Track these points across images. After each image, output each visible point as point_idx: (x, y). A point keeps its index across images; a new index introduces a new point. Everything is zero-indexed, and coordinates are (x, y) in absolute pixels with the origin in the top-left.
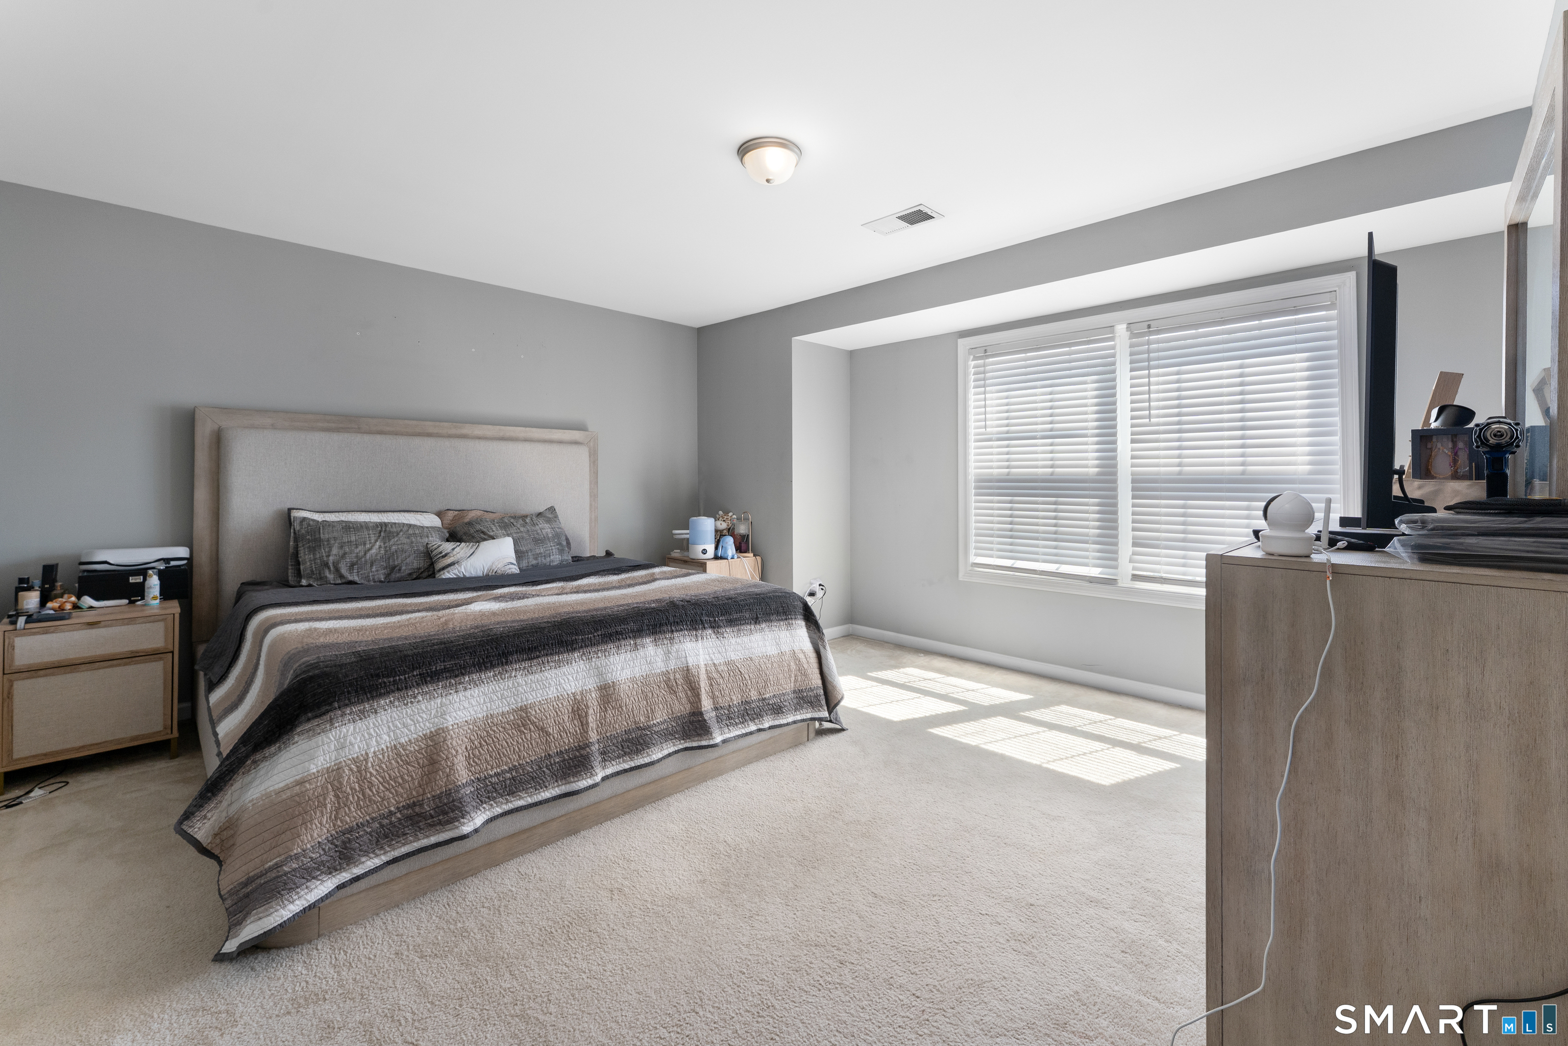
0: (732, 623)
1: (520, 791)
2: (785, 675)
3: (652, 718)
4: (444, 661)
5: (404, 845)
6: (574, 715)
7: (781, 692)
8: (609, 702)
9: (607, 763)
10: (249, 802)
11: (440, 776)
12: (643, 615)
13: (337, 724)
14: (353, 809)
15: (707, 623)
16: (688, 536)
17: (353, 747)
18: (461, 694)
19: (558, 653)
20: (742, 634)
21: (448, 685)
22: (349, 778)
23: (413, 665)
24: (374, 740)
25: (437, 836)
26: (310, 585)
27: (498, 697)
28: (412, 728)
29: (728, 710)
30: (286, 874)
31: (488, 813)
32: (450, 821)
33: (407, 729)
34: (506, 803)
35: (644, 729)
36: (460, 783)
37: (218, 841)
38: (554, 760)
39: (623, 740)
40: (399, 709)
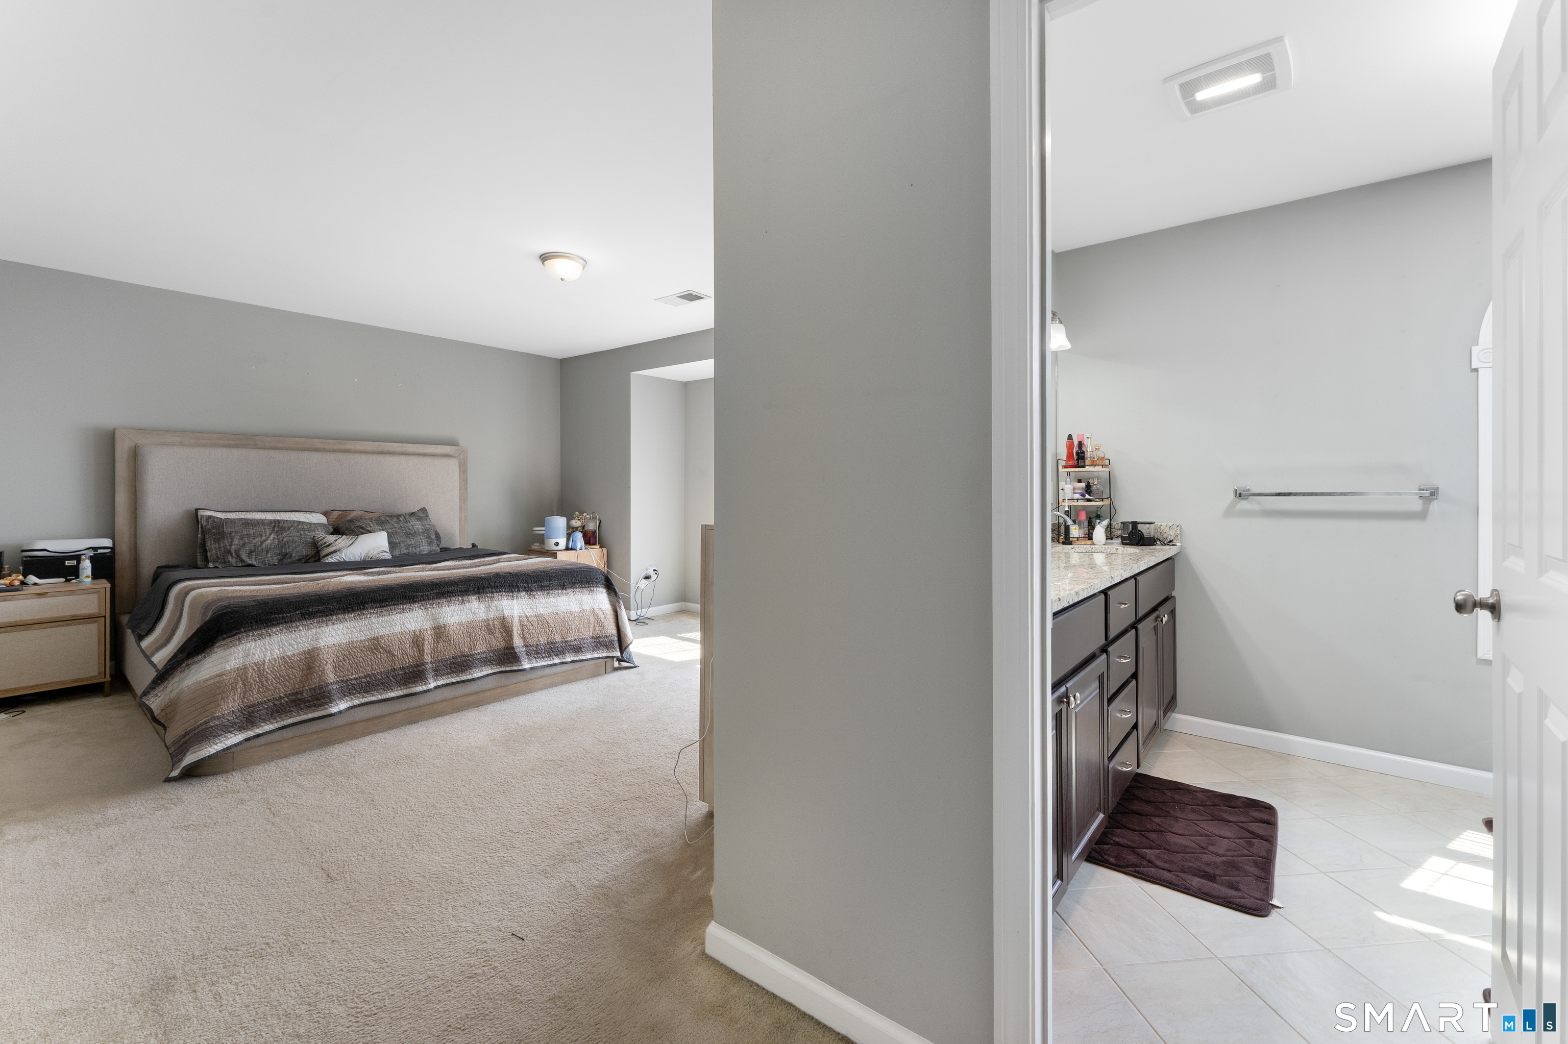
0: (542, 588)
1: (373, 691)
2: (585, 625)
3: (474, 649)
4: (318, 606)
5: (290, 718)
6: (414, 644)
7: (581, 637)
8: (441, 637)
9: (438, 677)
10: (185, 687)
11: (315, 676)
12: (471, 580)
13: (244, 642)
14: (255, 693)
15: (522, 588)
16: (544, 532)
17: (255, 656)
18: (330, 627)
19: (403, 604)
20: (551, 596)
21: (321, 621)
22: (252, 674)
23: (295, 607)
24: (269, 652)
25: (313, 714)
26: (216, 567)
27: (357, 631)
28: (295, 646)
29: (536, 648)
30: (212, 727)
31: (349, 703)
32: (321, 705)
33: (292, 647)
34: (362, 698)
35: (468, 656)
36: (329, 682)
37: (164, 714)
38: (398, 672)
39: (451, 663)
40: (286, 634)
